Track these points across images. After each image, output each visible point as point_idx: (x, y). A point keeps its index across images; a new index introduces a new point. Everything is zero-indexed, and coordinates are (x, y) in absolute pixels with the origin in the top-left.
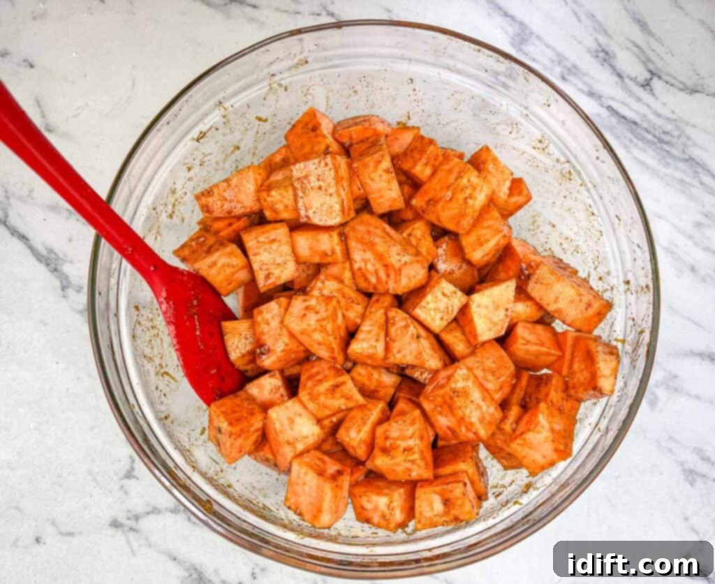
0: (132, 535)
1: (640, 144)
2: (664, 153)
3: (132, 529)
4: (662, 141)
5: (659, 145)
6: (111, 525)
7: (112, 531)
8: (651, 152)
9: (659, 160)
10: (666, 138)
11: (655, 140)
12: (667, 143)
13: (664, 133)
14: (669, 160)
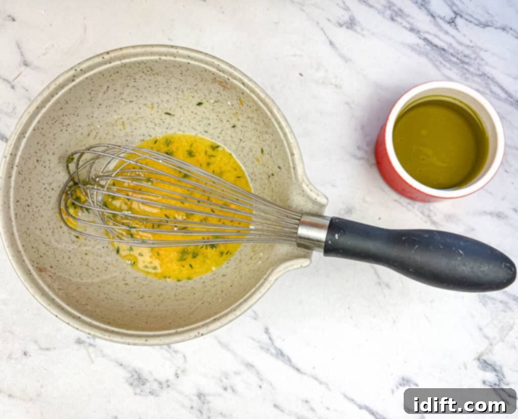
0: (91, 349)
1: (448, 65)
2: (465, 71)
3: (90, 345)
4: (463, 62)
5: (461, 65)
6: (76, 342)
7: (76, 346)
8: (455, 70)
9: (461, 76)
10: (466, 60)
11: (458, 61)
12: (467, 63)
13: (465, 56)
14: (468, 76)
